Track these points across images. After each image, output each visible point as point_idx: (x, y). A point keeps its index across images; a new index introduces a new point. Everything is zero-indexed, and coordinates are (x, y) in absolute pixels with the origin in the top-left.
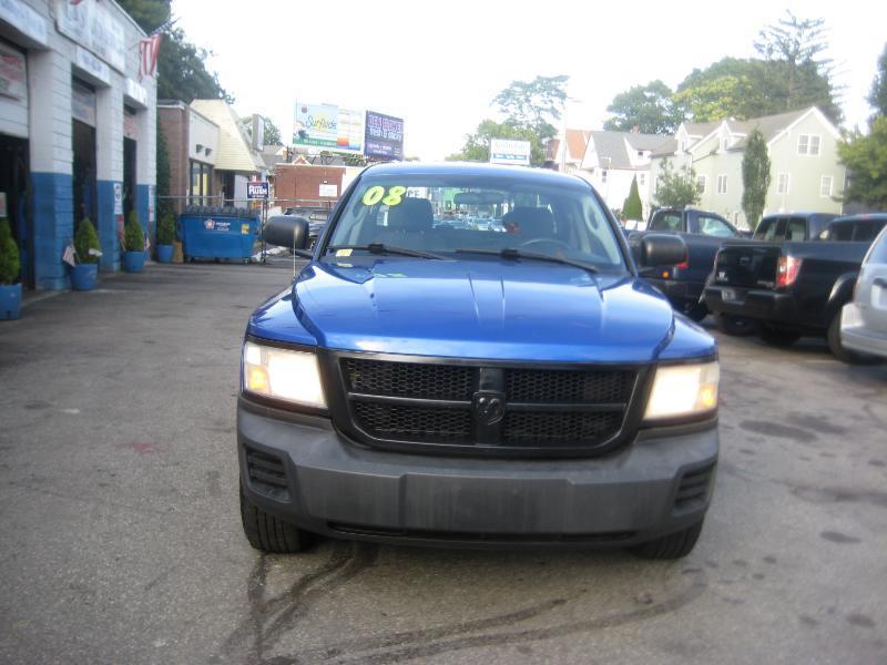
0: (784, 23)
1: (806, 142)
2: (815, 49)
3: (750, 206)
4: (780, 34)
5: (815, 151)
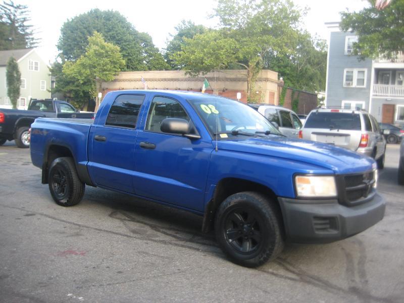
0: (7, 4)
1: (35, 67)
2: (25, 20)
3: (12, 95)
4: (6, 10)
5: (36, 68)
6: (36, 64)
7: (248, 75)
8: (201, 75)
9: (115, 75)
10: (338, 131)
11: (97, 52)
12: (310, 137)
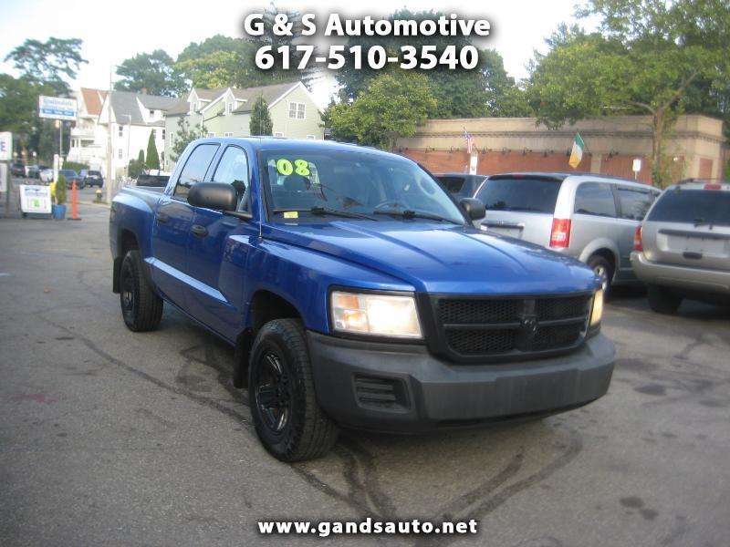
1: (295, 108)
5: (301, 115)
6: (301, 106)
7: (655, 125)
8: (566, 126)
9: (418, 125)
10: (711, 228)
11: (388, 85)
12: (655, 238)
